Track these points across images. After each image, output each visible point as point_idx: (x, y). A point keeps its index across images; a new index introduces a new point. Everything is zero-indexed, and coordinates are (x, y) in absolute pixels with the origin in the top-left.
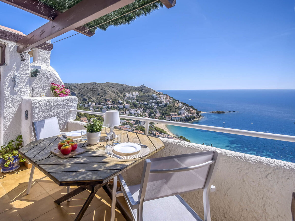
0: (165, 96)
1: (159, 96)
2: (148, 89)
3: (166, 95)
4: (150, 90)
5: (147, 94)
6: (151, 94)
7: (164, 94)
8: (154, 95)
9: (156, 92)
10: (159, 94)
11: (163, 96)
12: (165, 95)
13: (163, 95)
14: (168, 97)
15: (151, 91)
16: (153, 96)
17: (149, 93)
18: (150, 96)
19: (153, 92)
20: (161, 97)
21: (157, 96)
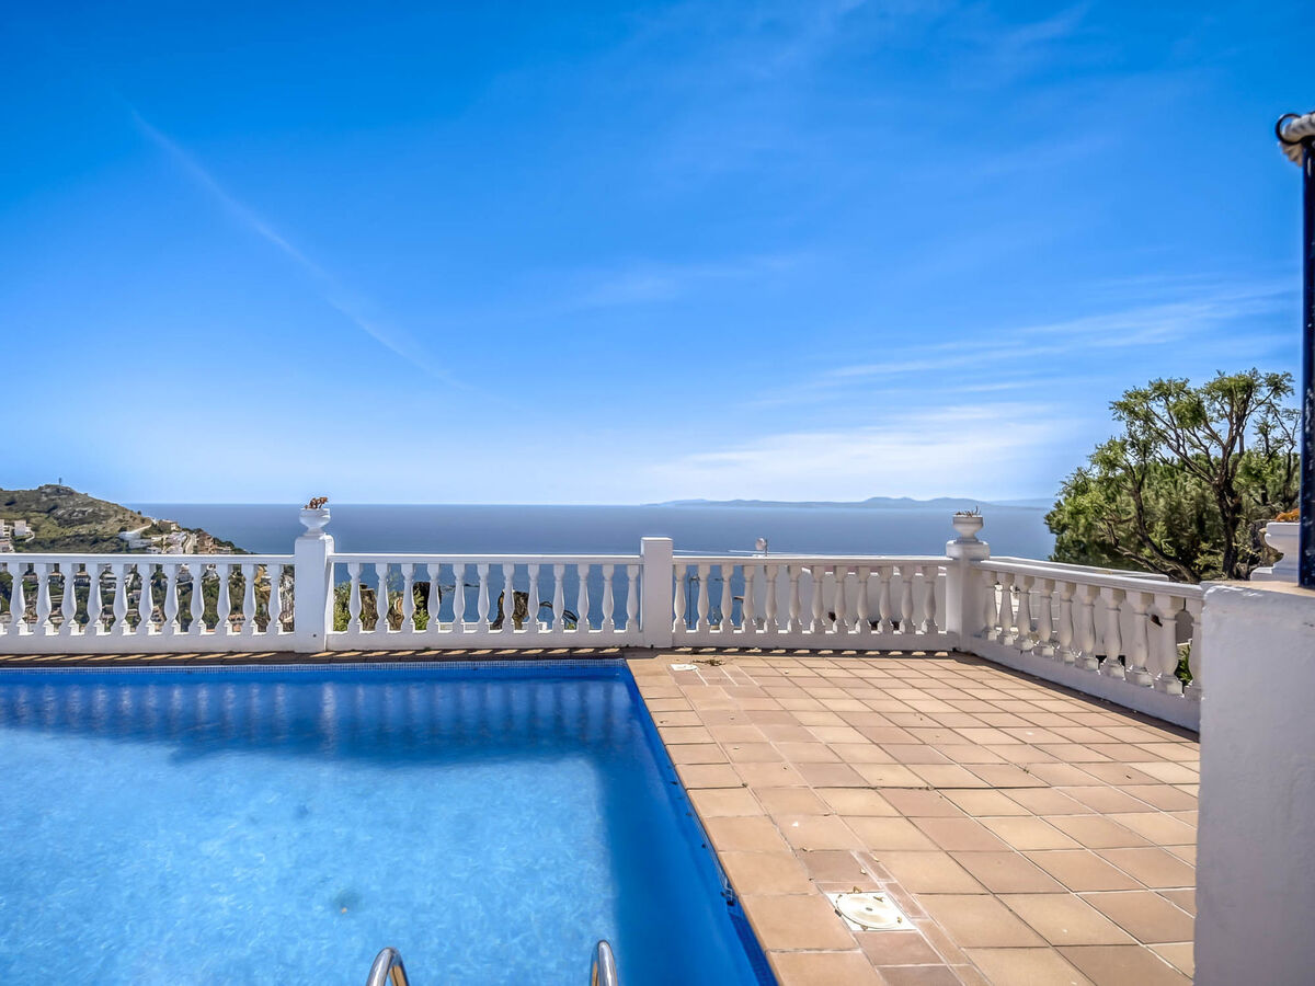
0: (193, 540)
1: (156, 539)
2: (93, 503)
3: (198, 531)
4: (100, 510)
5: (83, 530)
6: (110, 527)
7: (184, 530)
8: (129, 534)
9: (143, 521)
10: (160, 529)
11: (181, 537)
12: (191, 532)
13: (184, 533)
14: (209, 543)
15: (108, 517)
16: (122, 540)
17: (99, 527)
18: (104, 541)
19: (121, 521)
20: (168, 545)
21: (146, 541)
